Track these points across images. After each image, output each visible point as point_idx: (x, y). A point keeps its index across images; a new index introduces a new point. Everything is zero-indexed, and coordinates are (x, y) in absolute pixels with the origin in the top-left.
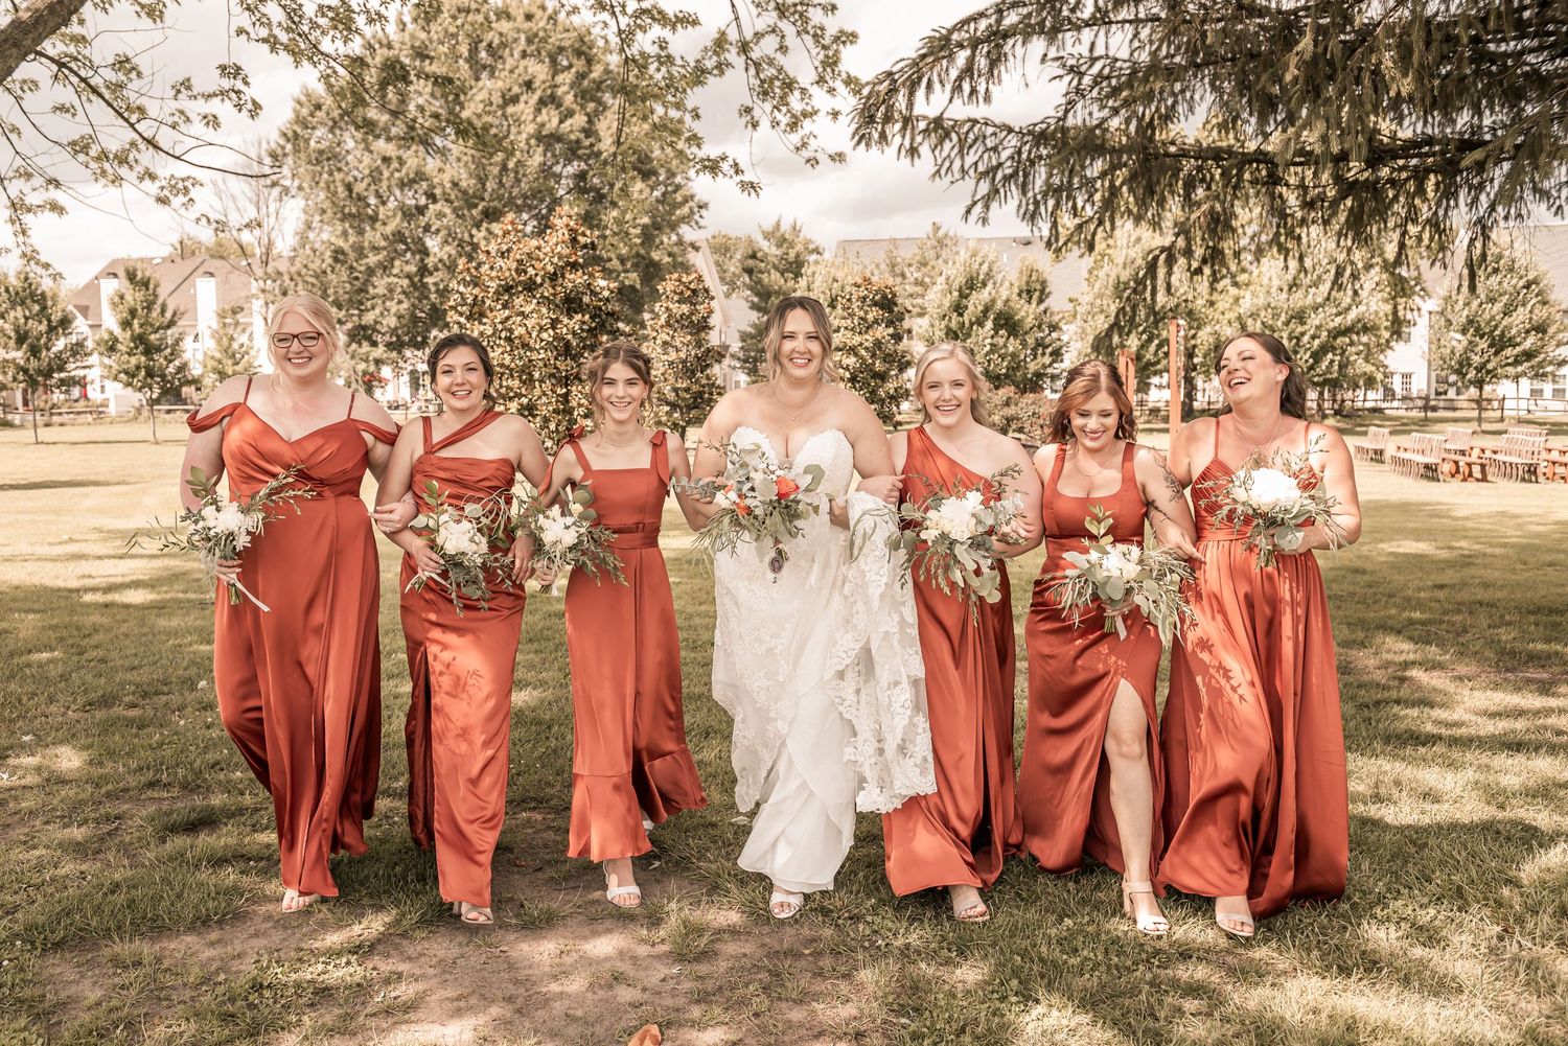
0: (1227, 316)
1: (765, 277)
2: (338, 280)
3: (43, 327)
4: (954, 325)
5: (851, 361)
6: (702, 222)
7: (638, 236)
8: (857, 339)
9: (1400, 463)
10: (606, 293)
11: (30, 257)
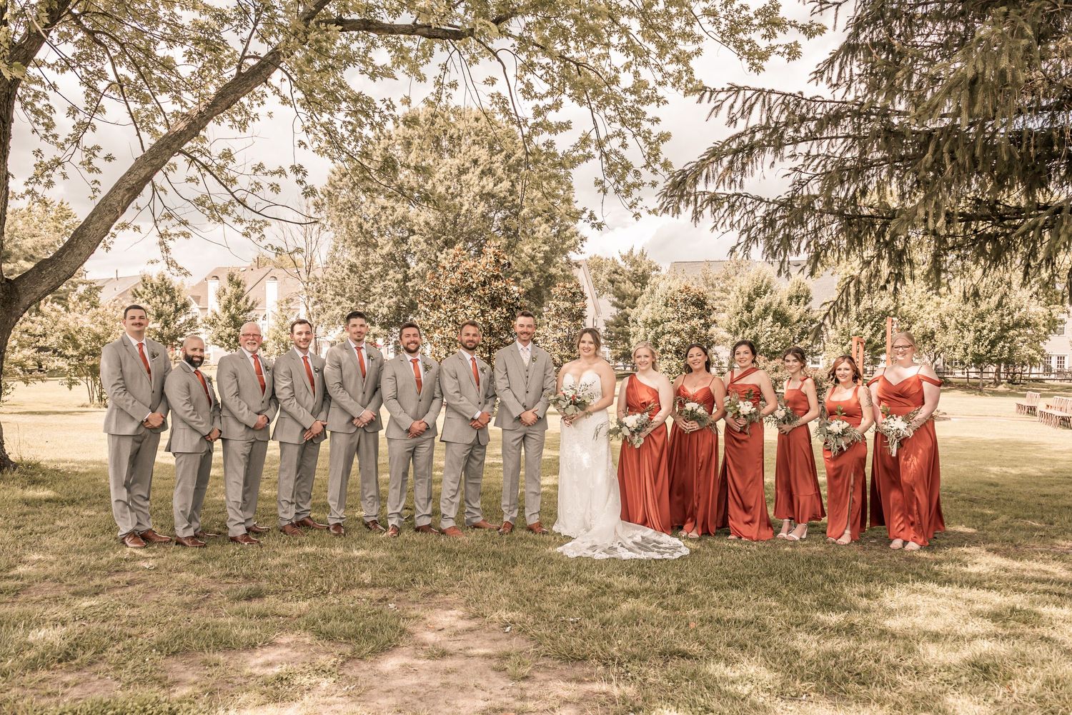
0: (932, 315)
1: (622, 286)
2: (352, 283)
3: (173, 309)
4: (745, 318)
5: (676, 340)
6: (583, 249)
7: (542, 258)
8: (681, 326)
9: (1046, 416)
10: (517, 295)
11: (171, 263)
